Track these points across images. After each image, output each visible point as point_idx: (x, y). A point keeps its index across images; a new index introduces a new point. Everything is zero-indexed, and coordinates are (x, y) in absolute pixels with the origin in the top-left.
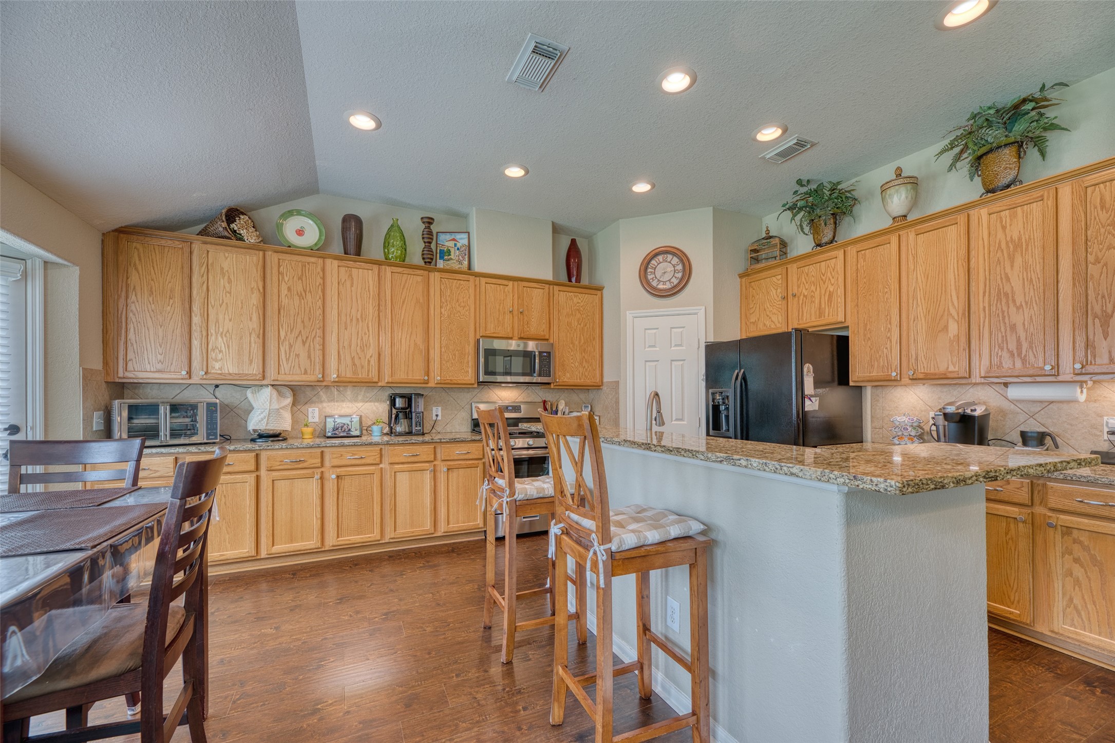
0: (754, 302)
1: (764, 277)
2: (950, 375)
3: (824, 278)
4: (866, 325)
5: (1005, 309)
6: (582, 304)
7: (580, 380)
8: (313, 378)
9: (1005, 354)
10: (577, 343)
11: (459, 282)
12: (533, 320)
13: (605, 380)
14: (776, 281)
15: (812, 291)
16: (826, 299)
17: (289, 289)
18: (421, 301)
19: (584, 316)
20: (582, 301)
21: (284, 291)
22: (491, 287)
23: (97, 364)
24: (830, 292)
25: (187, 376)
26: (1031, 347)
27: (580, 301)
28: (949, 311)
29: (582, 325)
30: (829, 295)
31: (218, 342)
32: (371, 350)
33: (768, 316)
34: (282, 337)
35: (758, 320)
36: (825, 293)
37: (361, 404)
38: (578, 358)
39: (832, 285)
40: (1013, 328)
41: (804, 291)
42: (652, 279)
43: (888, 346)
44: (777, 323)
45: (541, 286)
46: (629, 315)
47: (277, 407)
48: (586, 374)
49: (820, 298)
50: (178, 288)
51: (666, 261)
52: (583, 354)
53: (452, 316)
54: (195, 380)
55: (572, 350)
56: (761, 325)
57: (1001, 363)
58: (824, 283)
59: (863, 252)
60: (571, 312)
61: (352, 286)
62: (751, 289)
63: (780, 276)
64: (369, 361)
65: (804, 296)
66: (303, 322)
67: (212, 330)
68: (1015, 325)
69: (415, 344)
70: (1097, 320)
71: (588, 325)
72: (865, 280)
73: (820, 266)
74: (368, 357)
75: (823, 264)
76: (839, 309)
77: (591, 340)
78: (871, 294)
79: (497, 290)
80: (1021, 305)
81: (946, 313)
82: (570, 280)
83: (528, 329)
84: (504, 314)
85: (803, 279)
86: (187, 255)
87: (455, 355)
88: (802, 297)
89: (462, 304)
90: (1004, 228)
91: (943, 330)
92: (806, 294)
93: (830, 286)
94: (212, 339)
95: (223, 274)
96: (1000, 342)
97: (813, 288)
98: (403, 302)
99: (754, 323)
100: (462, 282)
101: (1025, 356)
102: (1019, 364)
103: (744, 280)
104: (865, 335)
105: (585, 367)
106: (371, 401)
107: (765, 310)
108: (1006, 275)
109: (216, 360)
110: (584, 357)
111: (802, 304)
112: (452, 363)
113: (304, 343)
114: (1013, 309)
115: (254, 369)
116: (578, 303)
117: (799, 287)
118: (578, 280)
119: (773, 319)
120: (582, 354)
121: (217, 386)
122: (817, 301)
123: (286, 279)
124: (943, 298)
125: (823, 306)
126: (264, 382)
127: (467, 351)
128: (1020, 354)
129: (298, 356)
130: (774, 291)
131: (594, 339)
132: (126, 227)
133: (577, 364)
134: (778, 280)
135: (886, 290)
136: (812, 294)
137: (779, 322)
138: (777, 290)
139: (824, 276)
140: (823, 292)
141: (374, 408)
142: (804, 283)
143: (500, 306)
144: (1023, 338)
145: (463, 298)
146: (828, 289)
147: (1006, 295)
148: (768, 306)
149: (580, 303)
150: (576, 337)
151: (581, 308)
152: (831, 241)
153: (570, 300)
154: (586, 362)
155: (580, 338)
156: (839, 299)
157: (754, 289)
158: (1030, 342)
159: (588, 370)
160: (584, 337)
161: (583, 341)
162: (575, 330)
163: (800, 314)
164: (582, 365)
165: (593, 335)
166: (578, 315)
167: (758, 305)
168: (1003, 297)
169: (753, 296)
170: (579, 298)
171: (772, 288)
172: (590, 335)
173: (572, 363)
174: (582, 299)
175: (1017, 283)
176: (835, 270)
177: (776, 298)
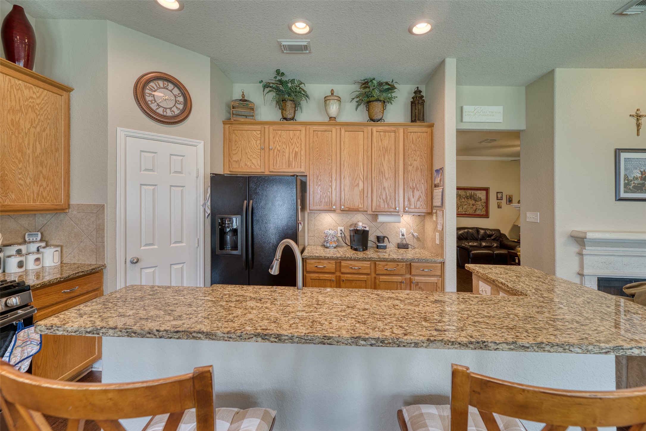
0: (237, 146)
1: (246, 129)
2: (360, 210)
3: (292, 141)
4: (318, 177)
5: (382, 179)
6: (38, 101)
7: (34, 201)
9: (382, 201)
10: (30, 151)
13: (74, 201)
14: (256, 134)
15: (284, 148)
16: (293, 155)
19: (42, 118)
20: (38, 97)
24: (296, 151)
26: (390, 199)
27: (35, 96)
28: (359, 176)
29: (38, 129)
30: (295, 153)
33: (249, 159)
35: (241, 160)
36: (293, 151)
38: (31, 173)
39: (297, 147)
40: (384, 188)
41: (278, 146)
42: (151, 101)
43: (330, 190)
44: (256, 164)
46: (121, 132)
48: (45, 194)
49: (289, 154)
51: (167, 89)
52: (40, 168)
55: (20, 161)
56: (242, 164)
57: (380, 205)
58: (292, 145)
59: (317, 132)
60: (18, 107)
62: (234, 135)
63: (259, 132)
65: (278, 150)
68: (385, 187)
70: (411, 189)
71: (47, 131)
72: (317, 149)
73: (289, 133)
75: (291, 132)
76: (302, 164)
77: (50, 151)
78: (321, 159)
80: (387, 178)
81: (358, 177)
82: (13, 62)
85: (277, 139)
88: (276, 150)
90: (382, 140)
91: (357, 185)
92: (279, 149)
93: (296, 148)
96: (380, 195)
97: (284, 146)
99: (236, 161)
101: (389, 202)
102: (386, 206)
103: (227, 126)
105: (42, 185)
107: (246, 154)
108: (382, 162)
110: (41, 172)
111: (276, 155)
114: (384, 180)
116: (32, 98)
117: (274, 143)
118: (29, 64)
119: (254, 162)
120: (37, 167)
122: (287, 156)
124: (357, 169)
125: (291, 160)
128: (387, 201)
130: (255, 142)
131: (57, 150)
133: (29, 181)
134: (258, 134)
135: (329, 158)
136: (284, 150)
137: (258, 165)
138: (257, 141)
139: (292, 140)
140: (291, 151)
142: (277, 141)
144: (388, 194)
146: (294, 150)
147: (382, 172)
148: (250, 152)
149: (34, 98)
150: (29, 144)
151: (37, 107)
152: (293, 119)
153: (17, 90)
154: (44, 178)
155: (34, 146)
156: (302, 157)
157: (237, 136)
158: (390, 196)
159: (48, 189)
160: (41, 146)
161: (39, 151)
162: (26, 134)
163: (275, 162)
164: (38, 183)
165: (55, 145)
166: (32, 115)
167: (240, 149)
168: (381, 173)
169: (236, 141)
170: (34, 92)
171: (253, 139)
172: (51, 145)
173: (20, 179)
174: (38, 95)
175: (386, 168)
176: (300, 138)
177: (256, 147)
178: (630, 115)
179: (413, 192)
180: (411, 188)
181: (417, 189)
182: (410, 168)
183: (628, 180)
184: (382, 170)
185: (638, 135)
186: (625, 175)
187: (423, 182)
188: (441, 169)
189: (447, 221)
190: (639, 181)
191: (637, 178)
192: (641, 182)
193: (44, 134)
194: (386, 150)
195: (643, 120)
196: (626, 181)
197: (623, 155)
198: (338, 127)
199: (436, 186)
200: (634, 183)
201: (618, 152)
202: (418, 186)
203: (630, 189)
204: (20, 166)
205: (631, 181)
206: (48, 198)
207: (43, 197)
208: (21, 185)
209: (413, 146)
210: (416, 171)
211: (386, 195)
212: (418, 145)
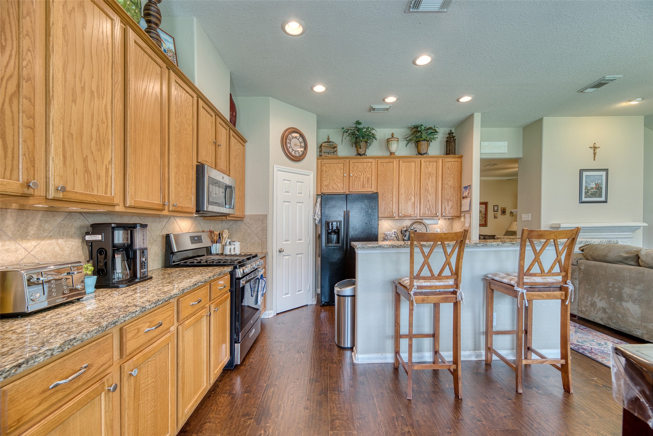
0: (327, 174)
1: (332, 162)
2: (411, 216)
3: (365, 170)
4: (383, 194)
5: (427, 194)
8: (11, 188)
9: (427, 209)
10: (237, 182)
12: (222, 156)
13: (245, 213)
14: (340, 166)
15: (360, 175)
16: (366, 180)
19: (240, 161)
26: (433, 208)
29: (239, 168)
30: (368, 178)
33: (335, 183)
35: (329, 184)
37: (34, 243)
40: (429, 201)
41: (355, 174)
42: (289, 147)
43: (391, 203)
44: (340, 187)
45: (225, 126)
46: (275, 168)
48: (240, 208)
49: (363, 179)
51: (296, 138)
52: (239, 192)
56: (330, 187)
57: (426, 212)
58: (365, 173)
59: (383, 163)
60: (236, 156)
62: (324, 167)
63: (343, 164)
65: (355, 176)
72: (383, 175)
73: (364, 165)
76: (372, 186)
78: (385, 182)
80: (431, 194)
81: (411, 193)
83: (220, 164)
84: (210, 144)
85: (355, 169)
87: (183, 178)
88: (354, 177)
89: (189, 122)
90: (427, 167)
91: (410, 199)
92: (356, 176)
93: (368, 174)
96: (425, 205)
97: (360, 174)
99: (326, 186)
100: (188, 95)
102: (430, 213)
103: (320, 161)
104: (383, 198)
106: (51, 238)
107: (333, 180)
108: (427, 183)
110: (239, 194)
111: (354, 180)
112: (181, 188)
114: (429, 195)
116: (238, 149)
117: (353, 172)
119: (338, 185)
122: (362, 180)
124: (410, 188)
125: (365, 183)
127: (191, 176)
128: (430, 209)
130: (339, 171)
131: (243, 181)
134: (342, 166)
135: (391, 181)
137: (341, 187)
138: (340, 170)
140: (365, 177)
141: (57, 249)
142: (355, 171)
145: (189, 115)
146: (367, 176)
148: (335, 178)
152: (364, 154)
153: (235, 145)
154: (240, 198)
156: (372, 181)
157: (326, 167)
158: (433, 206)
162: (237, 171)
163: (353, 185)
166: (238, 159)
167: (329, 176)
168: (427, 190)
169: (326, 171)
170: (238, 146)
171: (338, 169)
175: (430, 186)
176: (371, 168)
177: (340, 175)
178: (590, 147)
179: (448, 202)
180: (446, 200)
181: (451, 200)
182: (446, 186)
183: (587, 189)
184: (428, 188)
185: (594, 160)
186: (586, 186)
187: (455, 195)
188: (469, 186)
189: (473, 220)
190: (594, 190)
191: (593, 188)
192: (595, 190)
193: (240, 171)
194: (430, 175)
195: (597, 150)
196: (586, 190)
197: (585, 174)
198: (398, 160)
199: (463, 198)
200: (591, 191)
201: (581, 171)
202: (451, 198)
203: (588, 195)
205: (589, 190)
209: (448, 171)
210: (450, 188)
211: (430, 205)
212: (452, 170)
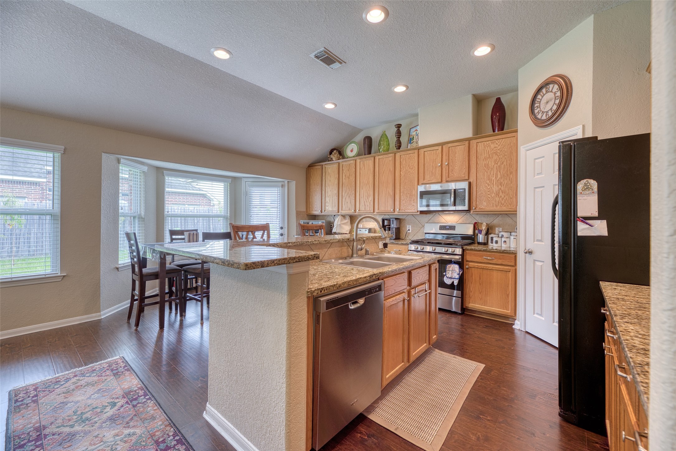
6: (499, 148)
7: (496, 206)
8: (351, 212)
10: (494, 178)
11: (410, 155)
12: (456, 168)
17: (345, 175)
18: (391, 170)
19: (501, 157)
20: (499, 146)
21: (344, 177)
22: (428, 153)
23: (304, 209)
25: (321, 212)
27: (497, 146)
29: (499, 164)
31: (327, 199)
32: (371, 198)
34: (343, 195)
38: (495, 190)
42: (539, 112)
45: (463, 143)
46: (524, 149)
47: (340, 223)
48: (503, 202)
50: (319, 182)
51: (549, 92)
52: (500, 187)
53: (406, 175)
54: (323, 214)
55: (489, 185)
60: (488, 156)
61: (364, 169)
64: (370, 203)
66: (349, 188)
67: (326, 196)
69: (389, 192)
71: (505, 163)
74: (370, 201)
77: (508, 175)
79: (431, 154)
82: (494, 131)
83: (452, 175)
84: (436, 168)
86: (321, 170)
87: (407, 196)
89: (412, 167)
94: (326, 198)
95: (329, 174)
98: (384, 172)
100: (411, 155)
105: (501, 197)
109: (327, 206)
110: (500, 189)
112: (406, 201)
113: (349, 197)
115: (336, 209)
116: (495, 147)
120: (498, 186)
121: (335, 216)
123: (344, 172)
126: (339, 214)
127: (413, 193)
129: (347, 202)
132: (310, 165)
133: (493, 195)
143: (433, 163)
145: (412, 163)
149: (497, 147)
150: (493, 174)
151: (498, 151)
153: (487, 147)
154: (502, 192)
155: (497, 174)
159: (505, 198)
160: (501, 174)
161: (499, 176)
162: (492, 169)
164: (498, 196)
165: (510, 170)
166: (495, 157)
170: (497, 144)
172: (507, 171)
173: (488, 194)
174: (499, 144)
193: (502, 166)
204: (489, 188)
206: (505, 204)
207: (502, 204)
208: (489, 198)
